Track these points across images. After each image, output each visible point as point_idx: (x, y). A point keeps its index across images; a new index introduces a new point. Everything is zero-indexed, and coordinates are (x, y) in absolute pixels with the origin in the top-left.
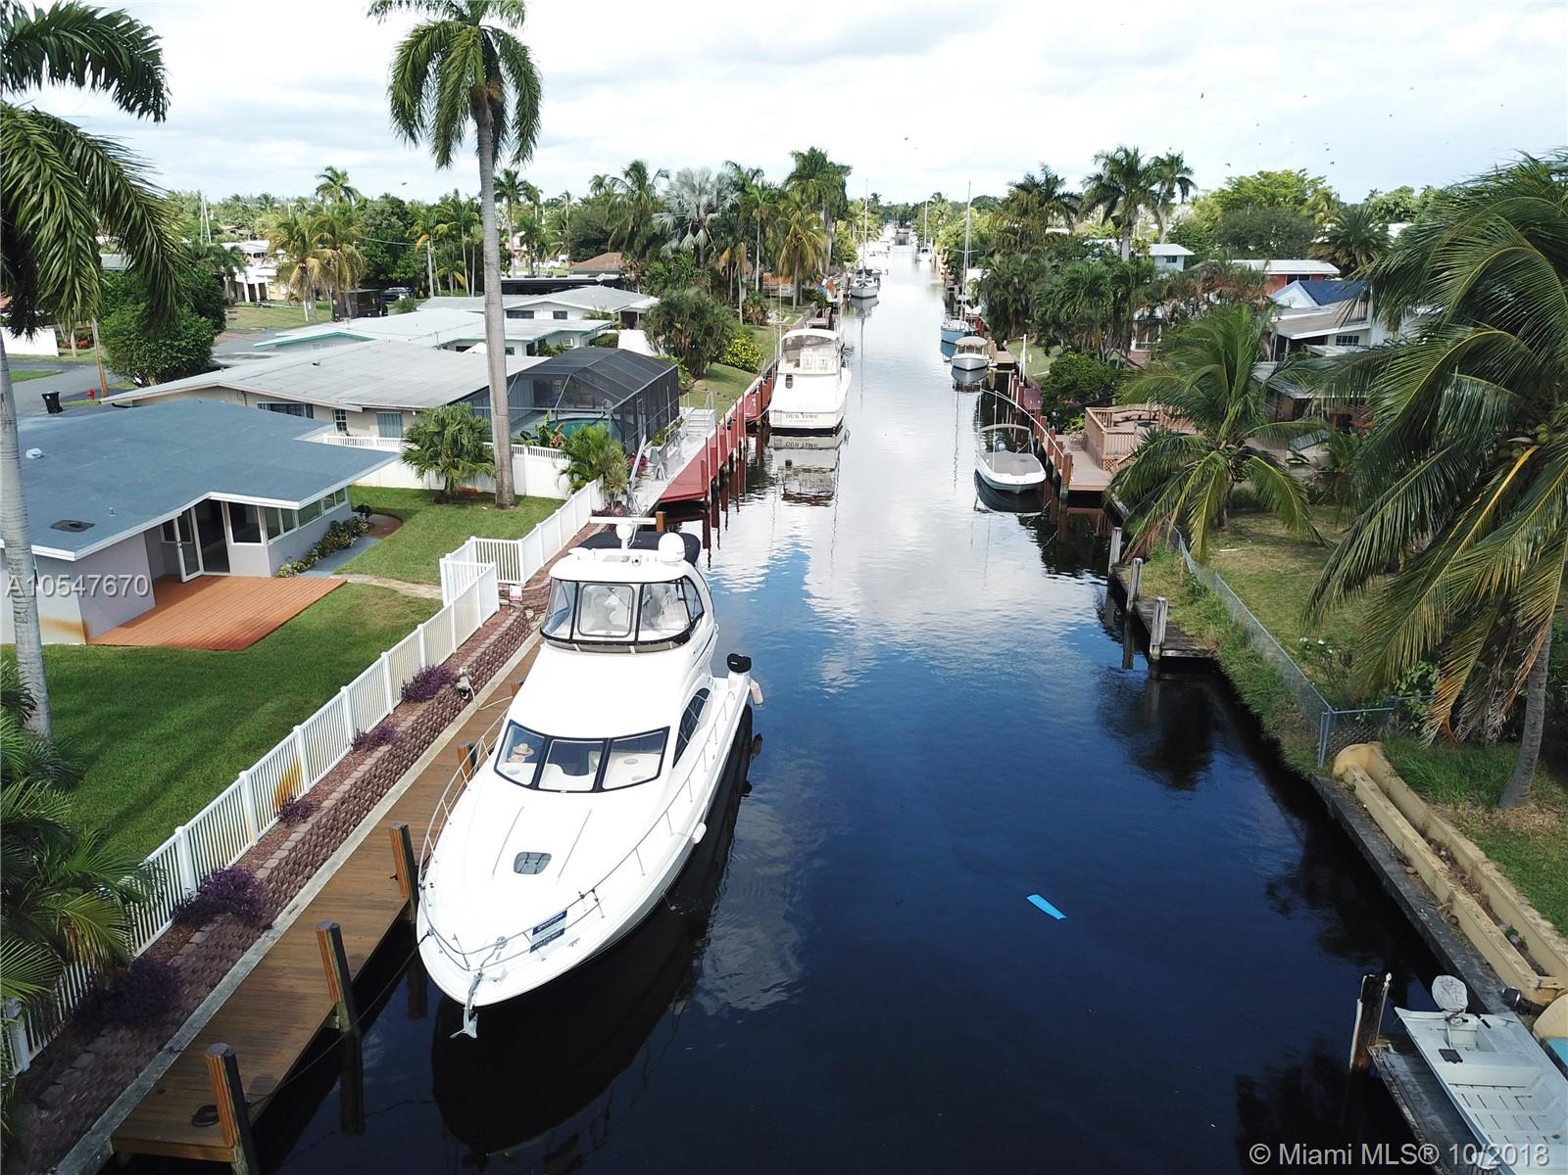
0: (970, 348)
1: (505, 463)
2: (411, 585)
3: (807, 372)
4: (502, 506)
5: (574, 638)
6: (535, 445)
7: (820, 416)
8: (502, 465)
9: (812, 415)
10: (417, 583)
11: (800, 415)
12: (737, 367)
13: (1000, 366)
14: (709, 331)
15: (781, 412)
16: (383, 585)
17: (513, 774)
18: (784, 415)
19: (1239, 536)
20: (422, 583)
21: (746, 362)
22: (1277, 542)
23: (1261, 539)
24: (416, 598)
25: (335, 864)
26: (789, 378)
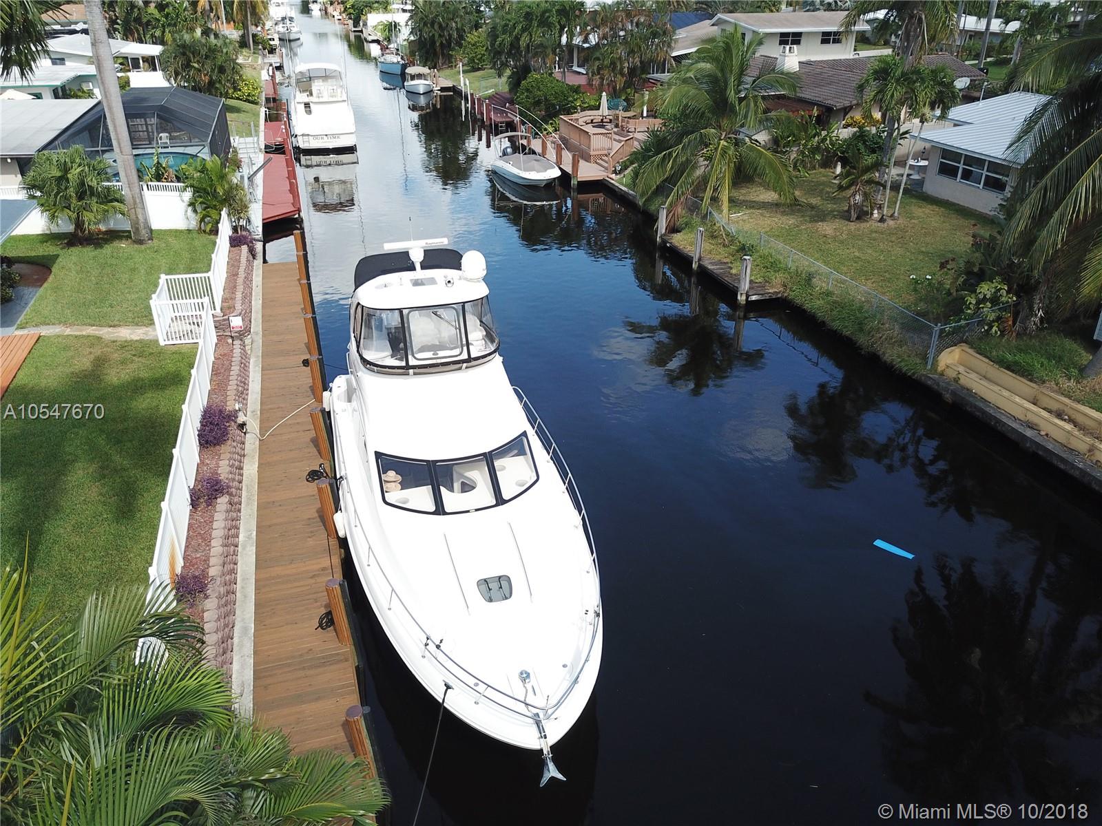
0: (420, 76)
1: (138, 201)
2: (110, 329)
3: (321, 100)
4: (140, 242)
5: (411, 364)
6: (151, 181)
7: (341, 136)
8: (135, 203)
9: (334, 136)
10: (114, 326)
11: (325, 137)
12: (241, 100)
13: (443, 89)
14: (222, 70)
15: (308, 135)
16: (81, 333)
17: (404, 503)
18: (311, 138)
19: (735, 204)
20: (119, 326)
21: (249, 95)
22: (764, 206)
23: (752, 205)
24: (126, 341)
25: (245, 629)
26: (307, 105)
